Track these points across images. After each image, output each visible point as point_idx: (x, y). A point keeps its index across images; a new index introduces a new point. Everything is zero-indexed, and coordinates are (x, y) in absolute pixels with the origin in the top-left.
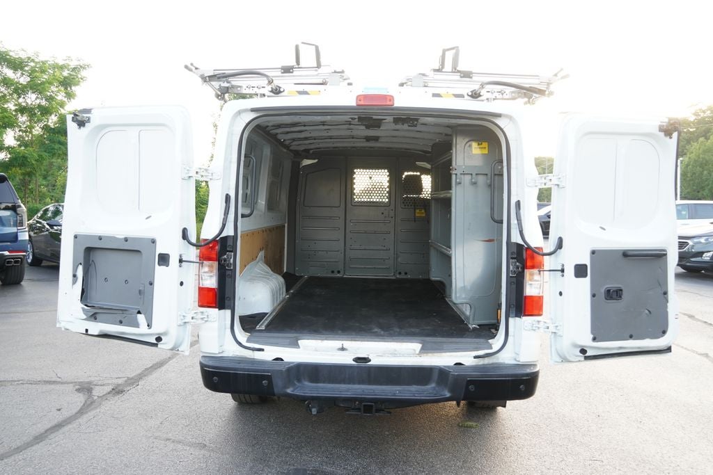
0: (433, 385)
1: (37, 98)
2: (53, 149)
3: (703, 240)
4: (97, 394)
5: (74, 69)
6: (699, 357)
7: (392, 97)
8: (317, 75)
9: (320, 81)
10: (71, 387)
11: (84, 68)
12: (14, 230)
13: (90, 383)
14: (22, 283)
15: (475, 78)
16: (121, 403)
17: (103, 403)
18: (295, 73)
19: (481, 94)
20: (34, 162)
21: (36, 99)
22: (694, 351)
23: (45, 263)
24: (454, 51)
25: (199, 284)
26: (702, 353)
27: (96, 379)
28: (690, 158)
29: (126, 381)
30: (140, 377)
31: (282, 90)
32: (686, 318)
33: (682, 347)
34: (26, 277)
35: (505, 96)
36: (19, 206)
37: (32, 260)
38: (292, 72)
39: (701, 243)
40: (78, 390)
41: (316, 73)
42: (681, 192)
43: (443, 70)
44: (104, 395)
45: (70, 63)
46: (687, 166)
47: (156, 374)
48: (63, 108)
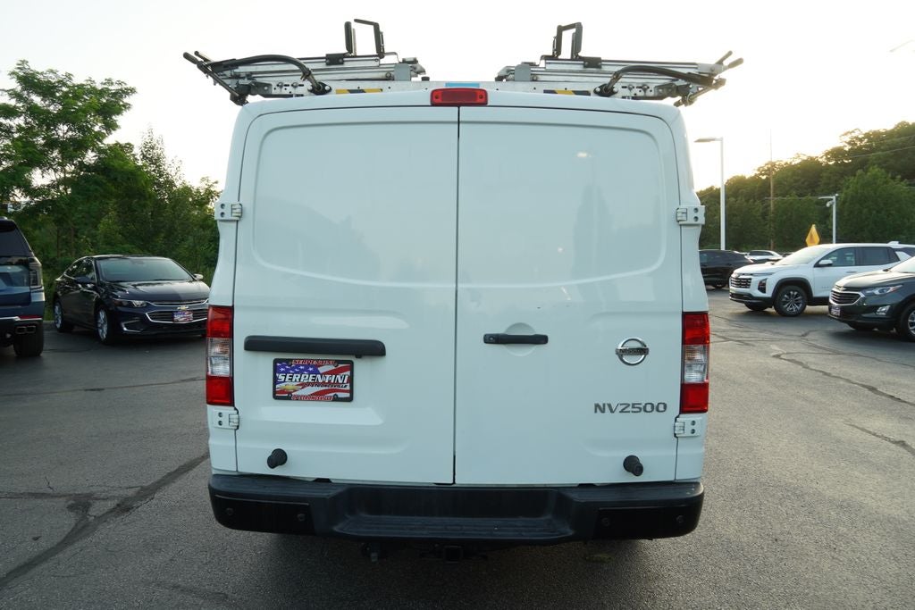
0: (549, 517)
1: (70, 129)
2: (88, 190)
3: (877, 292)
4: (94, 514)
5: (114, 95)
6: (893, 446)
7: (485, 91)
8: (378, 67)
9: (382, 75)
10: (62, 502)
11: (128, 94)
12: (26, 289)
13: (89, 496)
14: (42, 355)
15: (605, 68)
16: (124, 527)
17: (100, 527)
18: (347, 65)
19: (615, 90)
20: (63, 206)
21: (68, 131)
22: (886, 438)
23: (76, 329)
24: (574, 30)
25: (208, 371)
26: (897, 440)
27: (100, 489)
28: (846, 194)
29: (139, 492)
30: (158, 486)
31: (327, 88)
32: (867, 391)
33: (870, 432)
34: (46, 346)
35: (649, 94)
36: (33, 260)
37: (62, 325)
38: (342, 63)
39: (874, 294)
40: (71, 508)
41: (376, 64)
42: (837, 234)
43: (560, 57)
44: (103, 515)
45: (110, 88)
46: (844, 203)
47: (179, 483)
48: (101, 141)
